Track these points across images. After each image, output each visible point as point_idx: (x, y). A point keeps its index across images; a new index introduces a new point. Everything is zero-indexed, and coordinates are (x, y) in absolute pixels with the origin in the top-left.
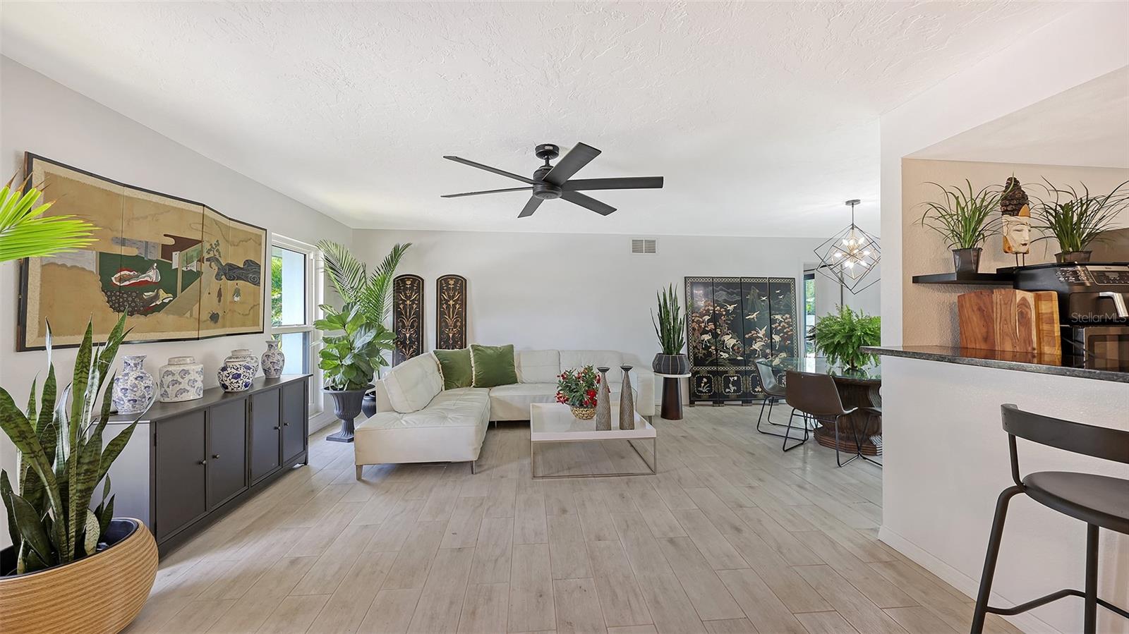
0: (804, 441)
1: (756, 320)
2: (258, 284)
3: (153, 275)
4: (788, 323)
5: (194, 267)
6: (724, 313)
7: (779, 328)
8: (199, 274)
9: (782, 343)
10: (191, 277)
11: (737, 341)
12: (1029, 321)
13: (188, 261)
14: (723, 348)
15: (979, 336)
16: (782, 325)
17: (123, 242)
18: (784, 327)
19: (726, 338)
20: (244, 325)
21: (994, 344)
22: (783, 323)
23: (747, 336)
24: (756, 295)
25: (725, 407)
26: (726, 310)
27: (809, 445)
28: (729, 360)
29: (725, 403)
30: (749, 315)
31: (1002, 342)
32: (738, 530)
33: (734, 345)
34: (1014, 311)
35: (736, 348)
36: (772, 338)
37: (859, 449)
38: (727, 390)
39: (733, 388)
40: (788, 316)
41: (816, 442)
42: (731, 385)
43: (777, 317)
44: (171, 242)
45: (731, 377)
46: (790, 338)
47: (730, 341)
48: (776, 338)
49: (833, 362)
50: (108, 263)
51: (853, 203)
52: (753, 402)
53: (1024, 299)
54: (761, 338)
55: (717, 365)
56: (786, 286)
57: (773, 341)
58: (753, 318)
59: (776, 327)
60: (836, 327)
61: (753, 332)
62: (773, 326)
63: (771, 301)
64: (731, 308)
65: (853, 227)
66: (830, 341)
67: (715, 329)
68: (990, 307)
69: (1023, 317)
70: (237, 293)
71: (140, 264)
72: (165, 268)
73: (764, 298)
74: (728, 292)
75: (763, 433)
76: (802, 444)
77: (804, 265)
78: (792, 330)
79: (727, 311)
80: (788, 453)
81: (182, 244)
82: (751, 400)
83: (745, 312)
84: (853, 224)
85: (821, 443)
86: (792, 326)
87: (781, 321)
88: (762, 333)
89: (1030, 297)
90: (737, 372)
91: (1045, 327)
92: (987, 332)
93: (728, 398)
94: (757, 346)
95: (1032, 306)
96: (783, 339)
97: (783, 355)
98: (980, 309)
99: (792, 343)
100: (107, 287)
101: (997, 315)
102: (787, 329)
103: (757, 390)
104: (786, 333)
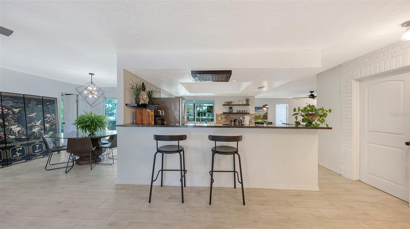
0: (72, 166)
1: (34, 117)
4: (53, 118)
6: (11, 113)
7: (49, 120)
9: (51, 128)
11: (21, 129)
12: (150, 116)
14: (11, 133)
15: (140, 120)
16: (50, 119)
18: (52, 120)
19: (13, 127)
21: (143, 122)
22: (51, 118)
23: (29, 125)
24: (34, 104)
25: (13, 166)
26: (12, 112)
27: (75, 167)
28: (16, 139)
29: (12, 163)
30: (31, 114)
31: (145, 121)
32: (66, 211)
33: (19, 131)
34: (147, 114)
35: (21, 132)
36: (44, 125)
37: (96, 162)
38: (14, 156)
39: (18, 154)
40: (54, 115)
41: (77, 165)
42: (17, 153)
43: (47, 115)
45: (17, 148)
46: (55, 125)
47: (16, 128)
48: (47, 125)
49: (86, 132)
51: (92, 74)
52: (33, 158)
53: (149, 111)
54: (38, 126)
55: (6, 143)
56: (53, 101)
57: (45, 127)
58: (33, 116)
59: (47, 120)
60: (87, 119)
61: (33, 123)
62: (45, 120)
63: (44, 108)
64: (16, 110)
65: (92, 83)
66: (85, 124)
67: (4, 122)
68: (142, 113)
69: (149, 115)
73: (40, 106)
74: (14, 102)
75: (49, 170)
76: (72, 167)
77: (61, 93)
78: (55, 121)
79: (14, 113)
80: (68, 173)
82: (32, 158)
83: (27, 112)
84: (92, 82)
85: (79, 164)
86: (56, 119)
87: (50, 118)
88: (38, 123)
89: (150, 110)
90: (21, 145)
91: (152, 117)
92: (142, 119)
93: (15, 160)
94: (35, 130)
95: (150, 113)
96: (52, 125)
97: (51, 133)
98: (140, 113)
99: (56, 127)
101: (144, 115)
102: (53, 121)
103: (36, 152)
104: (53, 123)
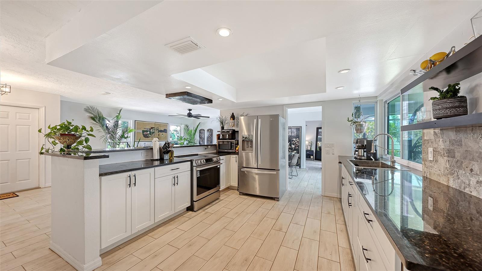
2: (167, 133)
3: (148, 133)
4: (298, 141)
5: (154, 131)
7: (294, 143)
8: (154, 132)
10: (153, 133)
13: (153, 130)
17: (145, 129)
18: (296, 143)
20: (164, 140)
43: (294, 139)
44: (151, 128)
50: (143, 131)
56: (298, 129)
59: (293, 143)
63: (292, 134)
70: (162, 134)
71: (147, 131)
72: (150, 132)
78: (299, 144)
81: (152, 128)
99: (299, 148)
100: (143, 134)
104: (297, 145)
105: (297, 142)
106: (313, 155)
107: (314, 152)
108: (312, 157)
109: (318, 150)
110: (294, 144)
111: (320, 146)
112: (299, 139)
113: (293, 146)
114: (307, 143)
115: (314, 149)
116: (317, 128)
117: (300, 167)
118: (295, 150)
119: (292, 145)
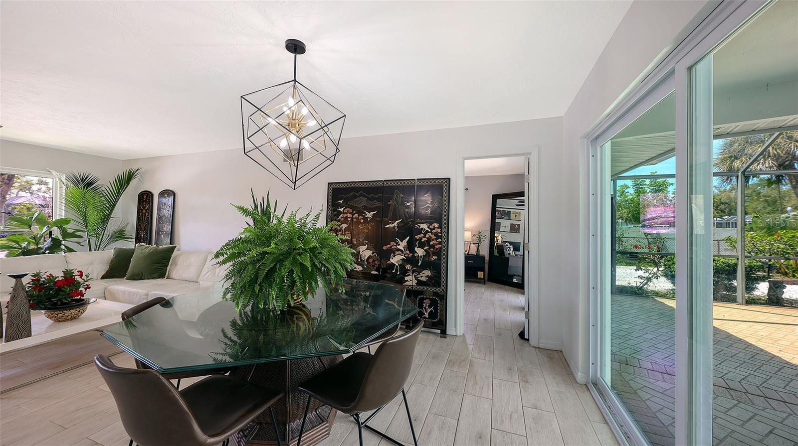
1: (397, 230)
4: (436, 234)
6: (362, 221)
7: (424, 240)
9: (427, 259)
11: (373, 254)
16: (427, 236)
18: (429, 240)
23: (385, 248)
24: (399, 200)
28: (363, 273)
30: (390, 223)
35: (371, 260)
36: (414, 252)
40: (436, 225)
46: (438, 253)
47: (365, 252)
57: (416, 255)
58: (394, 227)
59: (420, 239)
61: (392, 244)
62: (417, 237)
63: (418, 207)
64: (370, 215)
67: (352, 239)
73: (409, 204)
74: (368, 198)
78: (440, 243)
83: (385, 220)
86: (441, 237)
88: (402, 245)
94: (395, 260)
96: (429, 254)
97: (428, 272)
99: (439, 259)
102: (435, 242)
104: (433, 246)
105: (434, 237)
106: (483, 270)
107: (487, 258)
108: (480, 275)
109: (496, 253)
110: (422, 245)
111: (500, 242)
112: (440, 227)
113: (420, 252)
114: (468, 235)
115: (485, 251)
116: (493, 195)
117: (444, 333)
118: (426, 265)
119: (416, 249)
